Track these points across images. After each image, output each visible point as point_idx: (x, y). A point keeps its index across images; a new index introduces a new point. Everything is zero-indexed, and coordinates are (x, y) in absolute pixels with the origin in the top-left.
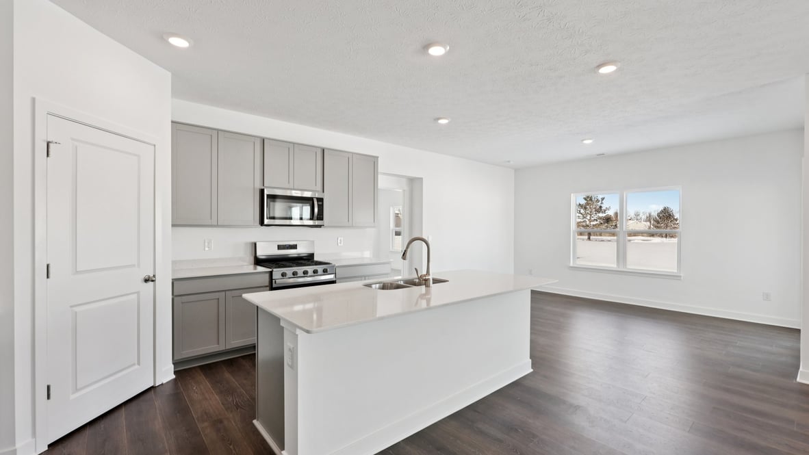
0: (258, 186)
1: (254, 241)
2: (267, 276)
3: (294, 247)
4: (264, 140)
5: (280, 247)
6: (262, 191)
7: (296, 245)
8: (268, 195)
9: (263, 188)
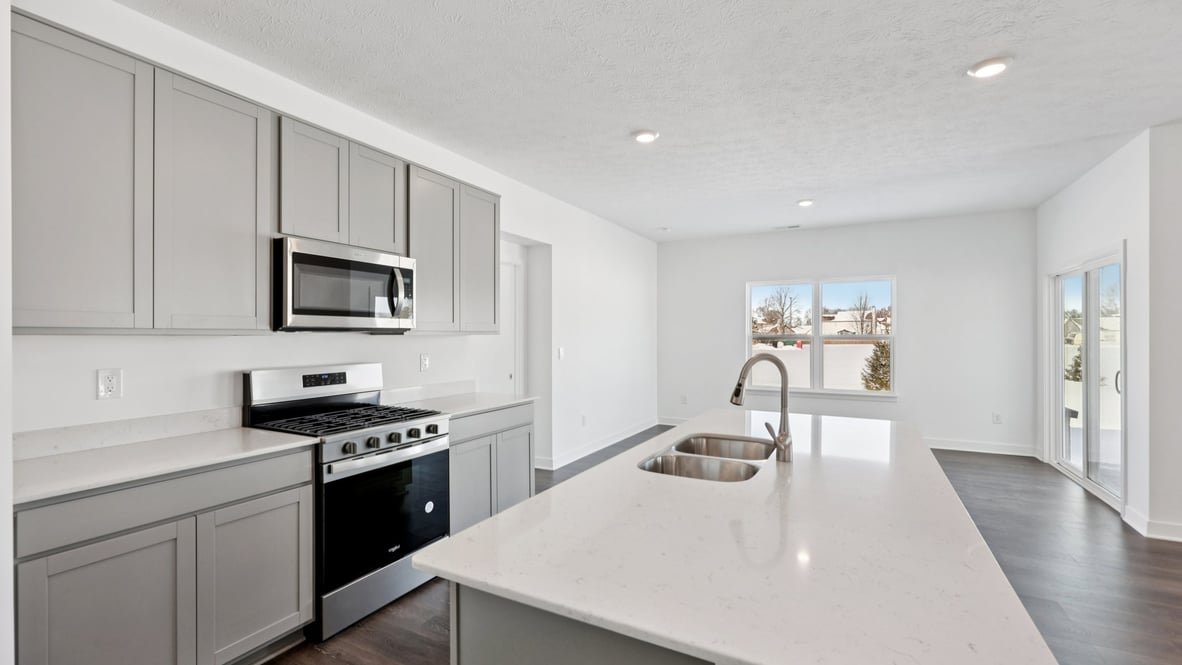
0: (268, 232)
1: (244, 367)
2: (308, 456)
3: (340, 378)
4: (279, 120)
5: (310, 381)
6: (278, 246)
7: (344, 374)
8: (295, 255)
9: (278, 236)
